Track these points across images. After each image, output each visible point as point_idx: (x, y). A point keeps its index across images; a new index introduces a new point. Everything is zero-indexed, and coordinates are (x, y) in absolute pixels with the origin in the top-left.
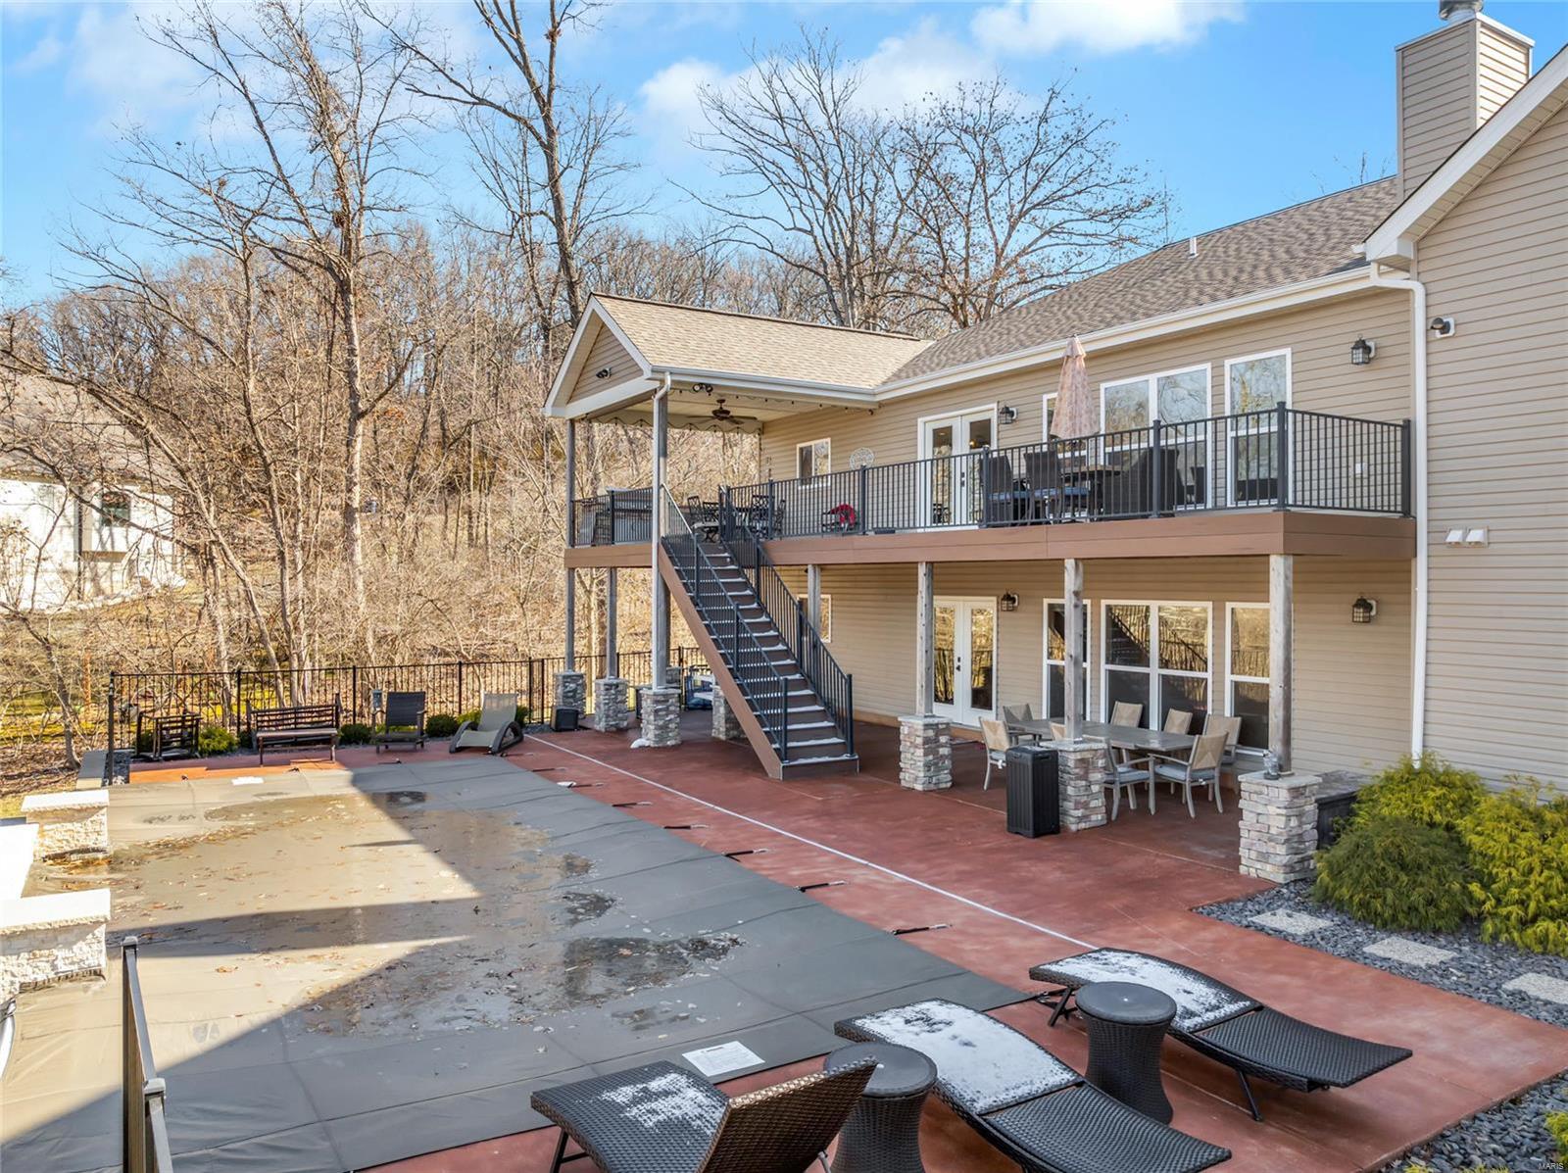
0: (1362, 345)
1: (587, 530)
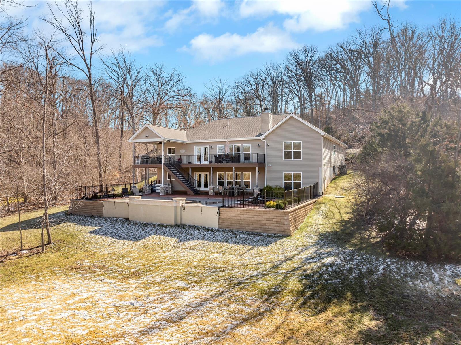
0: (259, 145)
1: (138, 161)
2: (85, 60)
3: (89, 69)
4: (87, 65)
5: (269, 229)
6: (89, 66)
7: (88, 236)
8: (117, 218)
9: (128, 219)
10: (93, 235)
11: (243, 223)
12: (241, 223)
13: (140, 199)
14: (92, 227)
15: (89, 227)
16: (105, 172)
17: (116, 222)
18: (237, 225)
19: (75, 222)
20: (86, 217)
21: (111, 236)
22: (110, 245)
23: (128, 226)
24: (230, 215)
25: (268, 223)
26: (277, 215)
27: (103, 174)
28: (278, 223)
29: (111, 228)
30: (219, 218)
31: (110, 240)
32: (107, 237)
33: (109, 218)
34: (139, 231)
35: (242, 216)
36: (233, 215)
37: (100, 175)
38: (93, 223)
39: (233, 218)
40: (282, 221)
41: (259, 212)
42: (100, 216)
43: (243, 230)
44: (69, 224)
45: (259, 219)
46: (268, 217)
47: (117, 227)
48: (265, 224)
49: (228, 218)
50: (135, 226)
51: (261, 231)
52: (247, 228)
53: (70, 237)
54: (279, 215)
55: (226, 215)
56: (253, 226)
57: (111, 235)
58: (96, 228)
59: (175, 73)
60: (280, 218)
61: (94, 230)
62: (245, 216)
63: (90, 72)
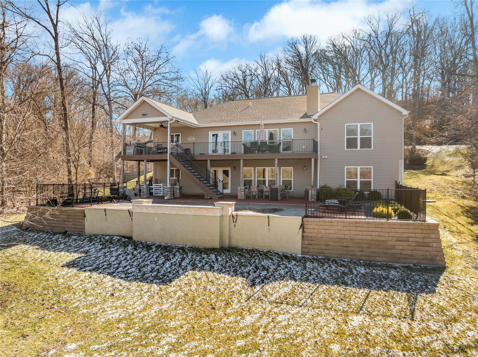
0: (305, 129)
1: (130, 151)
2: (49, 13)
3: (55, 26)
4: (52, 20)
5: (402, 256)
6: (55, 22)
7: (64, 273)
8: (111, 237)
9: (130, 238)
10: (74, 271)
11: (350, 245)
12: (345, 244)
13: (151, 204)
14: (68, 254)
15: (63, 253)
16: (76, 169)
17: (111, 243)
18: (339, 248)
19: (35, 244)
20: (54, 235)
21: (109, 274)
22: (112, 295)
23: (135, 252)
24: (323, 231)
25: (400, 245)
26: (417, 231)
27: (73, 170)
28: (418, 244)
29: (106, 257)
30: (303, 236)
31: (111, 283)
32: (101, 275)
33: (96, 236)
34: (160, 262)
35: (347, 232)
36: (331, 231)
37: (70, 172)
38: (70, 246)
39: (331, 236)
40: (426, 240)
41: (380, 226)
42: (80, 233)
43: (351, 257)
44: (25, 247)
45: (381, 239)
46: (399, 235)
47: (115, 254)
48: (394, 246)
49: (320, 235)
50: (148, 251)
51: (387, 259)
52: (358, 254)
53: (27, 275)
54: (420, 231)
55: (315, 231)
56: (370, 250)
57: (108, 271)
58: (76, 255)
59: (163, 50)
60: (422, 235)
61: (74, 261)
62: (353, 233)
63: (55, 30)
